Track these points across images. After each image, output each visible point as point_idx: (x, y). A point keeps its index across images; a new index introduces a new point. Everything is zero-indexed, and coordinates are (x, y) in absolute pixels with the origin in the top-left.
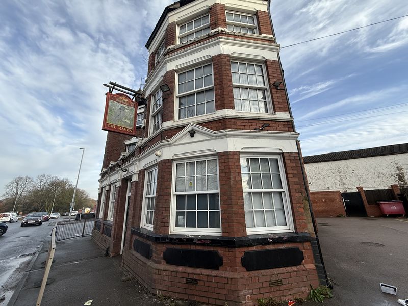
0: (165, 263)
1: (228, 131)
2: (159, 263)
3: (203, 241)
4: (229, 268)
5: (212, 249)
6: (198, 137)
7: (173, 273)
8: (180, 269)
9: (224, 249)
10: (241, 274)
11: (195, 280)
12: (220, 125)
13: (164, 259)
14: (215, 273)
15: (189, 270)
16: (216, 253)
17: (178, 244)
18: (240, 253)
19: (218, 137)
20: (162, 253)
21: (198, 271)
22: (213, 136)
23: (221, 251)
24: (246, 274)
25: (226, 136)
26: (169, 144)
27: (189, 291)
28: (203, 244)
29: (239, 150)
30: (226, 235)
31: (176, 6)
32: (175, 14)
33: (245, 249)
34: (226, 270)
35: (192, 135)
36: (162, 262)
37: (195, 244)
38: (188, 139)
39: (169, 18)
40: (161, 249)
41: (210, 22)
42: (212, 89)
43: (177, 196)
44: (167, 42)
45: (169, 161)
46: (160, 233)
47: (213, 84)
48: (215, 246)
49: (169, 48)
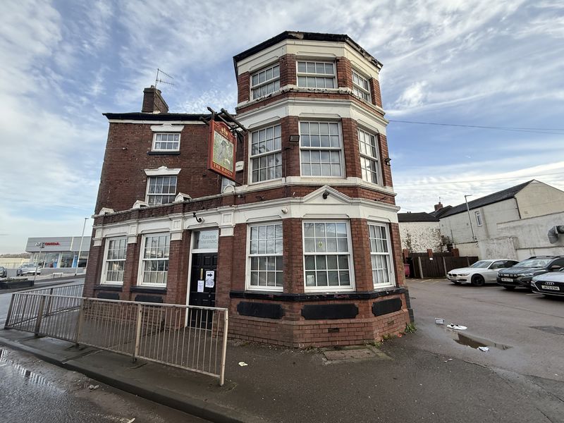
0: (304, 319)
1: (361, 200)
2: (298, 320)
3: (342, 297)
4: (363, 316)
5: (349, 302)
6: (330, 200)
7: (315, 327)
8: (321, 322)
9: (359, 301)
10: (373, 319)
11: (337, 329)
12: (352, 191)
13: (302, 315)
14: (352, 321)
15: (330, 322)
16: (353, 305)
17: (318, 300)
18: (370, 303)
19: (352, 203)
20: (300, 311)
21: (338, 321)
22: (346, 202)
23: (356, 303)
24: (376, 319)
25: (358, 204)
26: (301, 203)
27: (331, 339)
28: (343, 299)
30: (359, 290)
31: (298, 36)
32: (294, 44)
33: (373, 301)
34: (362, 318)
35: (325, 196)
36: (301, 319)
37: (336, 299)
38: (320, 200)
39: (288, 46)
40: (298, 307)
41: (335, 74)
42: (338, 151)
43: (306, 256)
44: (287, 77)
45: (300, 220)
46: (296, 292)
47: (341, 147)
48: (353, 300)
49: (290, 86)
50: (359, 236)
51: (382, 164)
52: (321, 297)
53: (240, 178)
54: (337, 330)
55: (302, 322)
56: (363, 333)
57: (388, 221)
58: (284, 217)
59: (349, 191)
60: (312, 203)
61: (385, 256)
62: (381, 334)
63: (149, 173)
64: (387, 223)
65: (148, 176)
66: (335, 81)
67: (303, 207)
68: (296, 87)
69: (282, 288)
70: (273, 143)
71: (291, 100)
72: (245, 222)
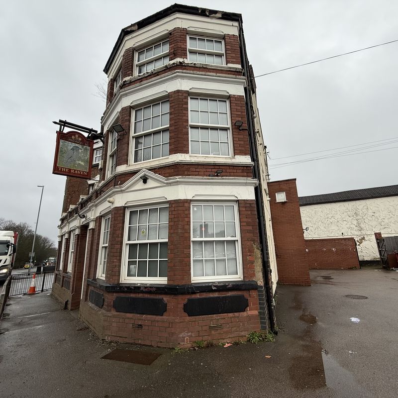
0: (114, 311)
2: (110, 311)
4: (172, 314)
5: (157, 296)
6: (151, 183)
7: (121, 320)
8: (127, 315)
9: (168, 296)
11: (141, 325)
12: (172, 170)
13: (113, 307)
14: (159, 318)
16: (162, 300)
17: (126, 292)
18: (183, 300)
20: (113, 302)
21: (143, 317)
22: (164, 183)
23: (166, 298)
25: (177, 183)
26: (121, 191)
28: (150, 292)
29: (190, 198)
30: (171, 283)
31: (133, 28)
32: (132, 38)
34: (169, 316)
35: (145, 181)
36: (112, 310)
37: (143, 292)
38: (140, 185)
39: (127, 42)
43: (129, 245)
44: (124, 72)
45: (121, 208)
47: (167, 125)
48: (161, 294)
49: (125, 79)
50: (176, 220)
54: (141, 327)
57: (236, 199)
58: (112, 207)
60: (133, 189)
62: (192, 339)
63: (89, 182)
64: (236, 201)
65: (90, 185)
67: (125, 195)
71: (122, 92)
72: (99, 215)
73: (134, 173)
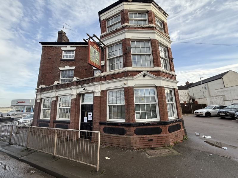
1: (162, 78)
3: (154, 124)
4: (164, 133)
5: (157, 126)
6: (147, 78)
7: (141, 139)
8: (144, 136)
9: (162, 126)
10: (169, 134)
13: (135, 133)
14: (159, 135)
15: (148, 136)
16: (159, 128)
17: (142, 126)
18: (167, 127)
20: (134, 131)
21: (152, 136)
23: (161, 127)
24: (170, 134)
27: (149, 144)
29: (164, 86)
30: (162, 120)
31: (129, 0)
33: (169, 125)
34: (163, 134)
35: (144, 76)
37: (151, 125)
39: (124, 5)
40: (133, 129)
41: (147, 18)
42: (149, 55)
43: (136, 105)
44: (124, 20)
45: (132, 88)
46: (132, 122)
47: (151, 53)
48: (159, 125)
49: (126, 24)
50: (161, 95)
51: (170, 61)
52: (144, 124)
53: (103, 69)
54: (152, 140)
55: (135, 136)
56: (164, 141)
57: (173, 88)
58: (125, 86)
59: (156, 74)
60: (137, 79)
61: (172, 104)
62: (173, 141)
63: (61, 69)
64: (172, 89)
65: (61, 70)
66: (147, 22)
67: (133, 81)
68: (129, 24)
69: (125, 120)
70: (118, 52)
71: (127, 30)
72: (106, 89)
73: (139, 72)
